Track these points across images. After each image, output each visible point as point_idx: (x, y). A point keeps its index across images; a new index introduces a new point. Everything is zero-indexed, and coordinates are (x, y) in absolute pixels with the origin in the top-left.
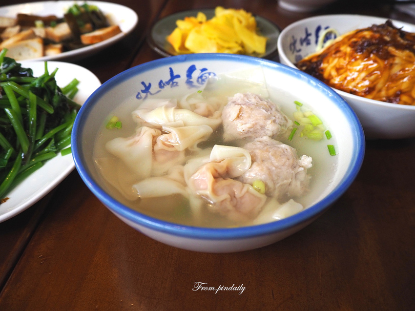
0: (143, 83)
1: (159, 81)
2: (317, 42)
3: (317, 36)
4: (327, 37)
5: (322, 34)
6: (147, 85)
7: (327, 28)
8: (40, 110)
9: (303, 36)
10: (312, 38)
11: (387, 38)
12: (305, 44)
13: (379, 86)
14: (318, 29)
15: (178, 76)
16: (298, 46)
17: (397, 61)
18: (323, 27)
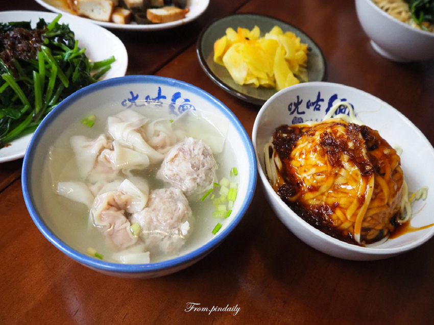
0: (131, 93)
1: (147, 95)
2: (327, 110)
3: (330, 105)
4: (341, 110)
5: (336, 104)
6: (135, 95)
7: (344, 100)
8: (58, 81)
9: (314, 99)
10: (324, 105)
11: (351, 145)
12: (312, 108)
13: (323, 189)
14: (334, 98)
15: (164, 97)
16: (302, 108)
17: (343, 172)
18: (340, 97)
